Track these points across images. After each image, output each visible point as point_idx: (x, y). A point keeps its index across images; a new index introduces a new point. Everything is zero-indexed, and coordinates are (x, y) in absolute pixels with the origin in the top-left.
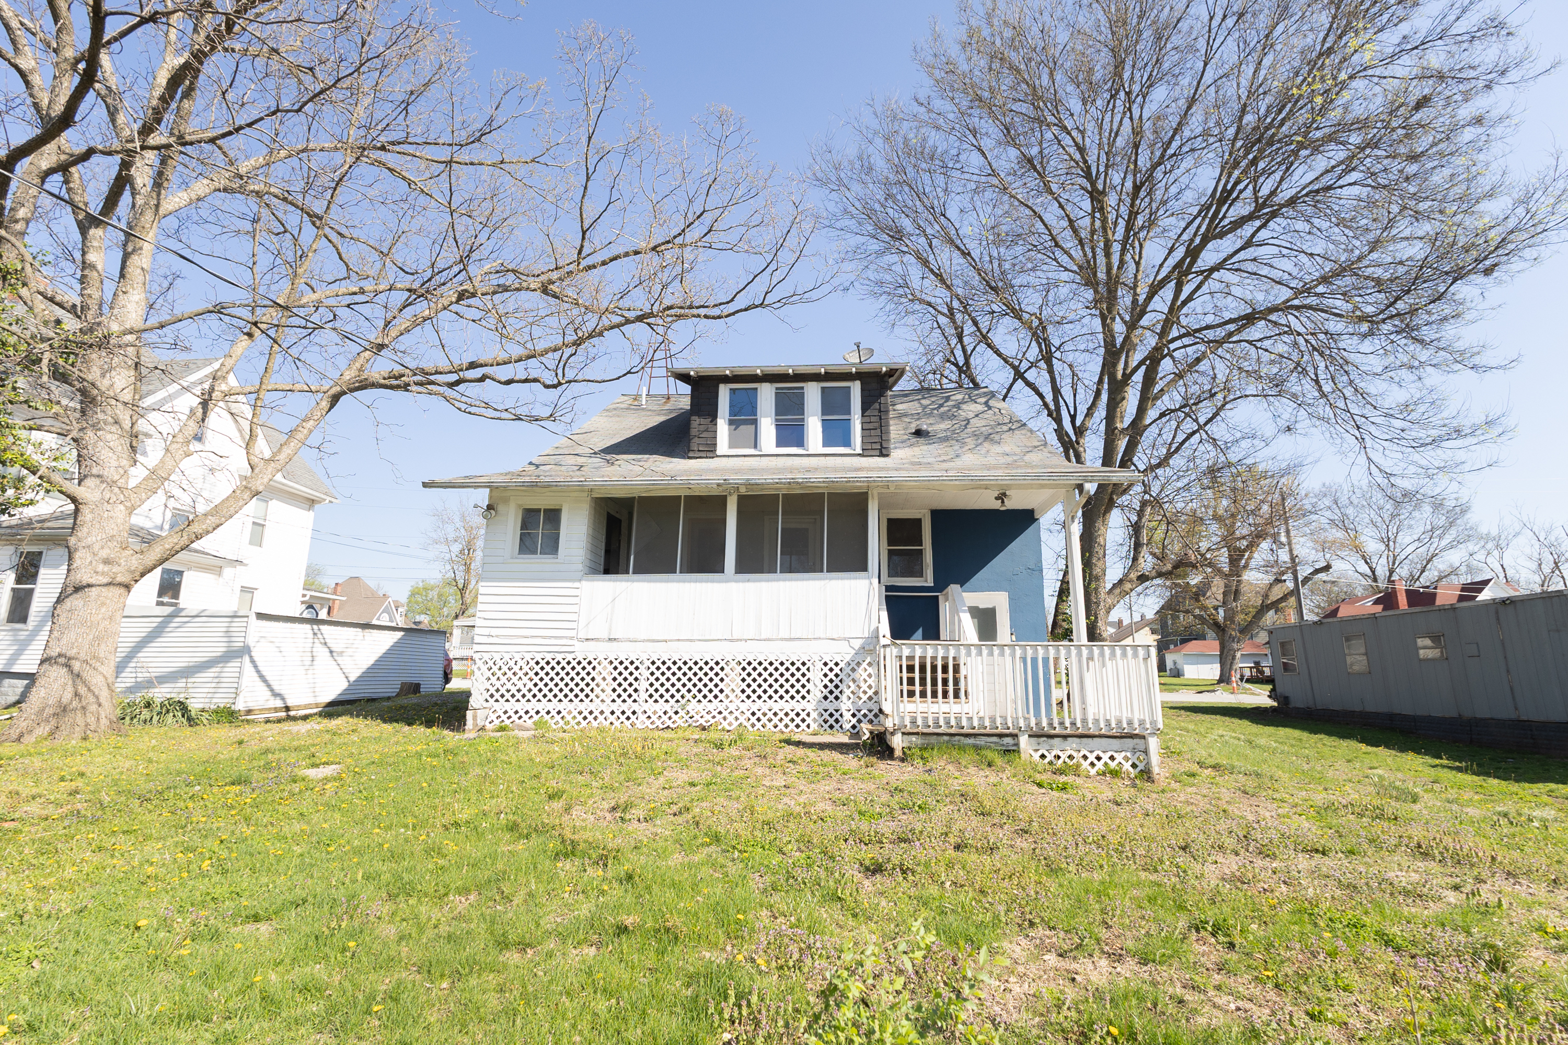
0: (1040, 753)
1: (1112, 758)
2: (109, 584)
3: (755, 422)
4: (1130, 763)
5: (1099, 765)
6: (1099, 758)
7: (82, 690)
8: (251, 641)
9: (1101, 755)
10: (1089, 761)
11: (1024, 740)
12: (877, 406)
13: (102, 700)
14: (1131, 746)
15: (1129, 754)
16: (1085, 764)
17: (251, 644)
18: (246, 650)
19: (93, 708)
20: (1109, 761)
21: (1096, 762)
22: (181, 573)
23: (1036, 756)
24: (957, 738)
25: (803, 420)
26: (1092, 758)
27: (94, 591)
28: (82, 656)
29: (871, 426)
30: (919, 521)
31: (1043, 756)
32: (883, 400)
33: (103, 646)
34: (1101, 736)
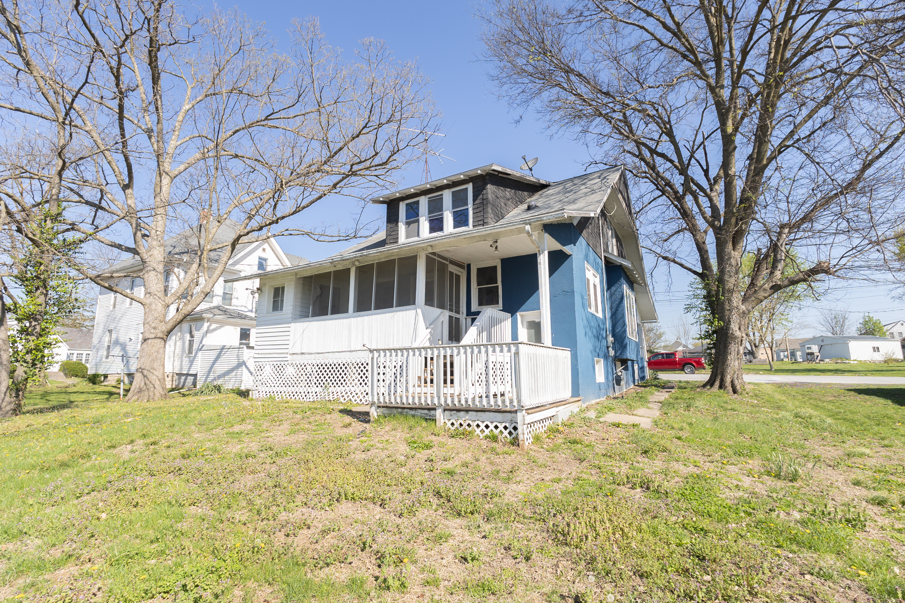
0: (451, 422)
1: (496, 427)
2: (155, 338)
3: (418, 221)
4: (508, 431)
5: (487, 432)
6: (487, 427)
7: (148, 382)
8: (245, 359)
9: (489, 424)
10: (480, 429)
11: (439, 413)
12: (481, 196)
13: (156, 386)
14: (510, 418)
15: (507, 425)
16: (478, 431)
17: (246, 360)
18: (244, 363)
19: (152, 389)
20: (494, 429)
21: (485, 429)
22: (249, 330)
23: (449, 424)
24: (406, 410)
25: (442, 214)
26: (482, 426)
27: (150, 341)
28: (147, 368)
29: (478, 210)
30: (495, 267)
31: (453, 424)
32: (484, 191)
33: (156, 363)
34: (489, 411)
